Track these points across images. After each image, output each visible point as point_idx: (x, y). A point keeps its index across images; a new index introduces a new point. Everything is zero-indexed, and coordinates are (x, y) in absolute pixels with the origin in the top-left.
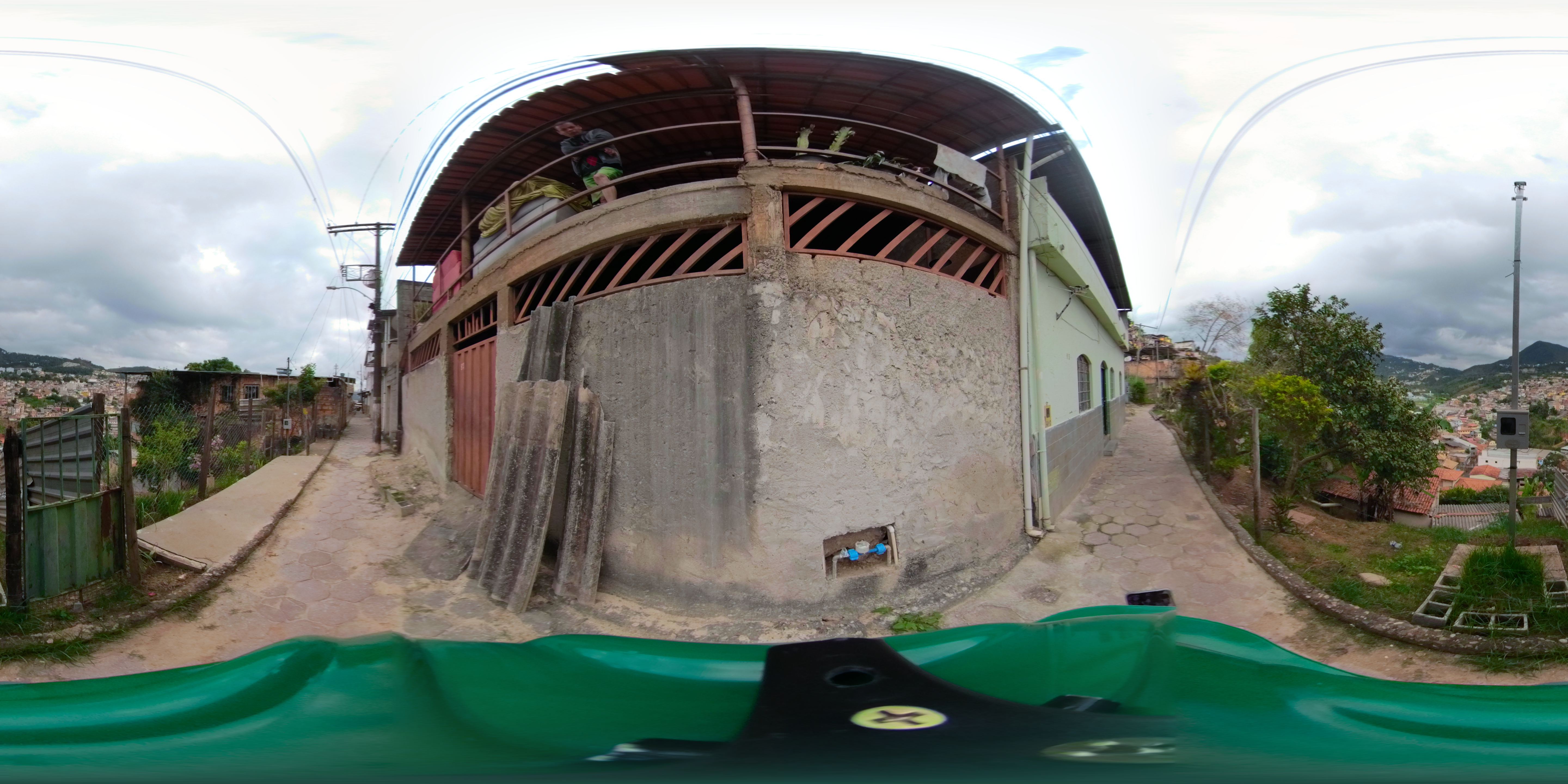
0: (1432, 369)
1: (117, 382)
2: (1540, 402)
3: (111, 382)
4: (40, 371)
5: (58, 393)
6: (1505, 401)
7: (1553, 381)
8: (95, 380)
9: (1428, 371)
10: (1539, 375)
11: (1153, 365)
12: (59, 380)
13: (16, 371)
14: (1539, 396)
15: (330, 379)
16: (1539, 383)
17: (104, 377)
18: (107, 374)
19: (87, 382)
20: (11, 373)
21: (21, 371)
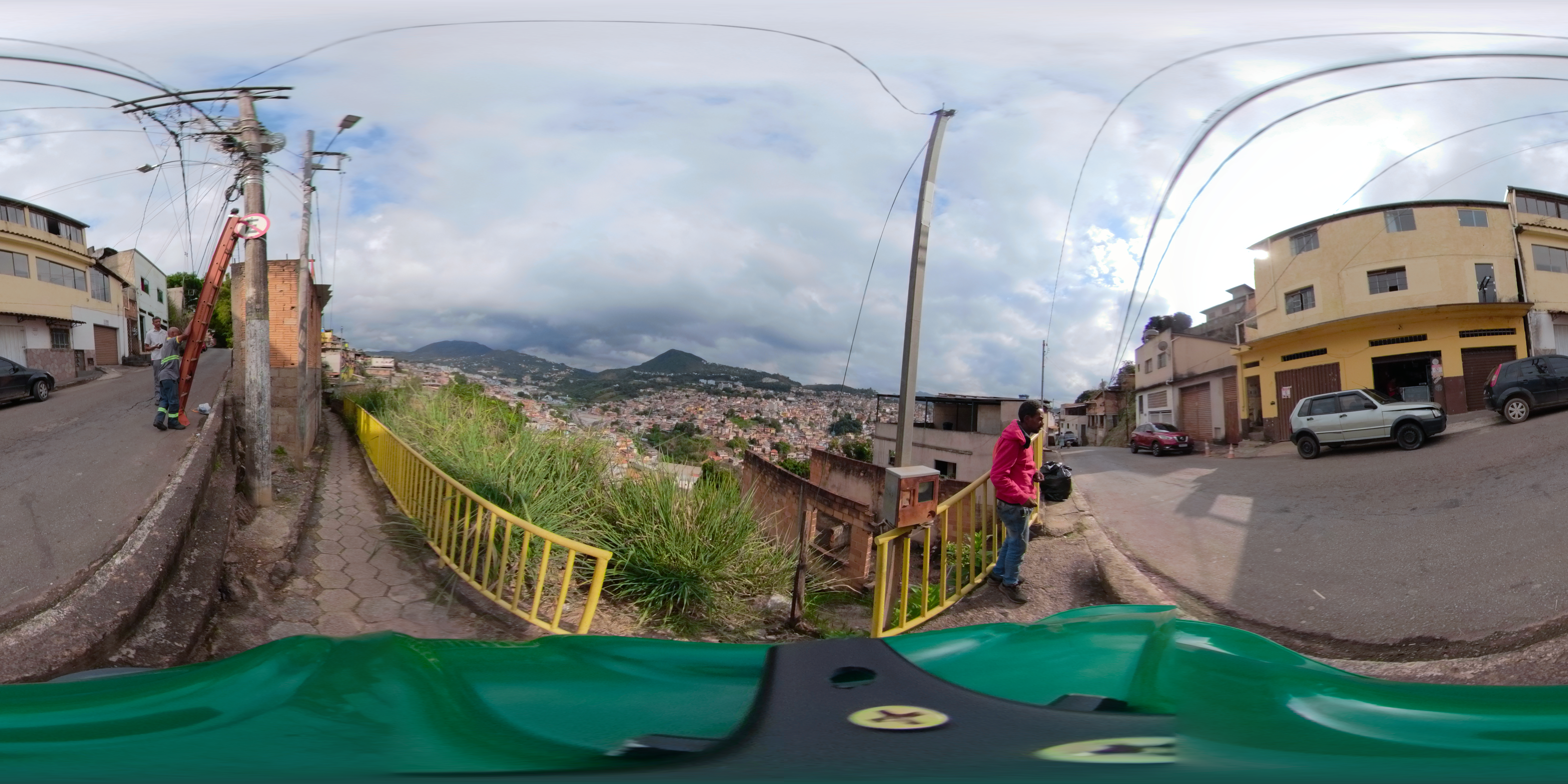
2: (687, 418)
6: (645, 413)
7: (689, 393)
9: (564, 373)
10: (673, 385)
16: (674, 394)
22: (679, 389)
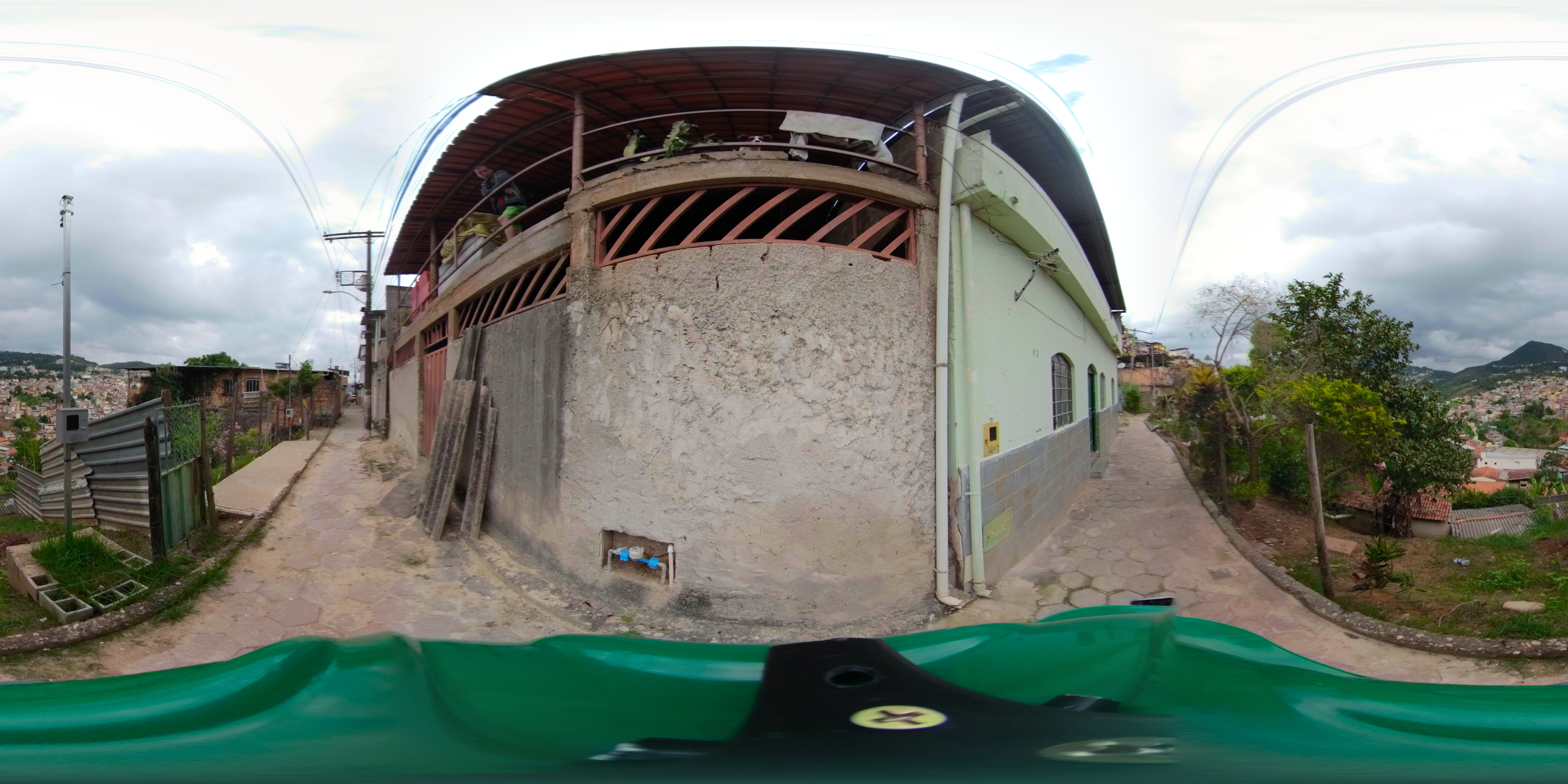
0: (1425, 373)
1: (111, 378)
2: (1534, 402)
3: (105, 377)
4: (33, 369)
5: (52, 391)
6: (1499, 402)
7: (1547, 380)
8: (89, 377)
9: (1421, 375)
10: (1532, 375)
11: (1147, 372)
12: (53, 377)
13: (9, 369)
14: (1534, 396)
15: (325, 373)
16: (1533, 382)
17: (97, 373)
18: (101, 369)
19: (81, 378)
20: (4, 371)
21: (14, 369)
22: (1538, 378)
